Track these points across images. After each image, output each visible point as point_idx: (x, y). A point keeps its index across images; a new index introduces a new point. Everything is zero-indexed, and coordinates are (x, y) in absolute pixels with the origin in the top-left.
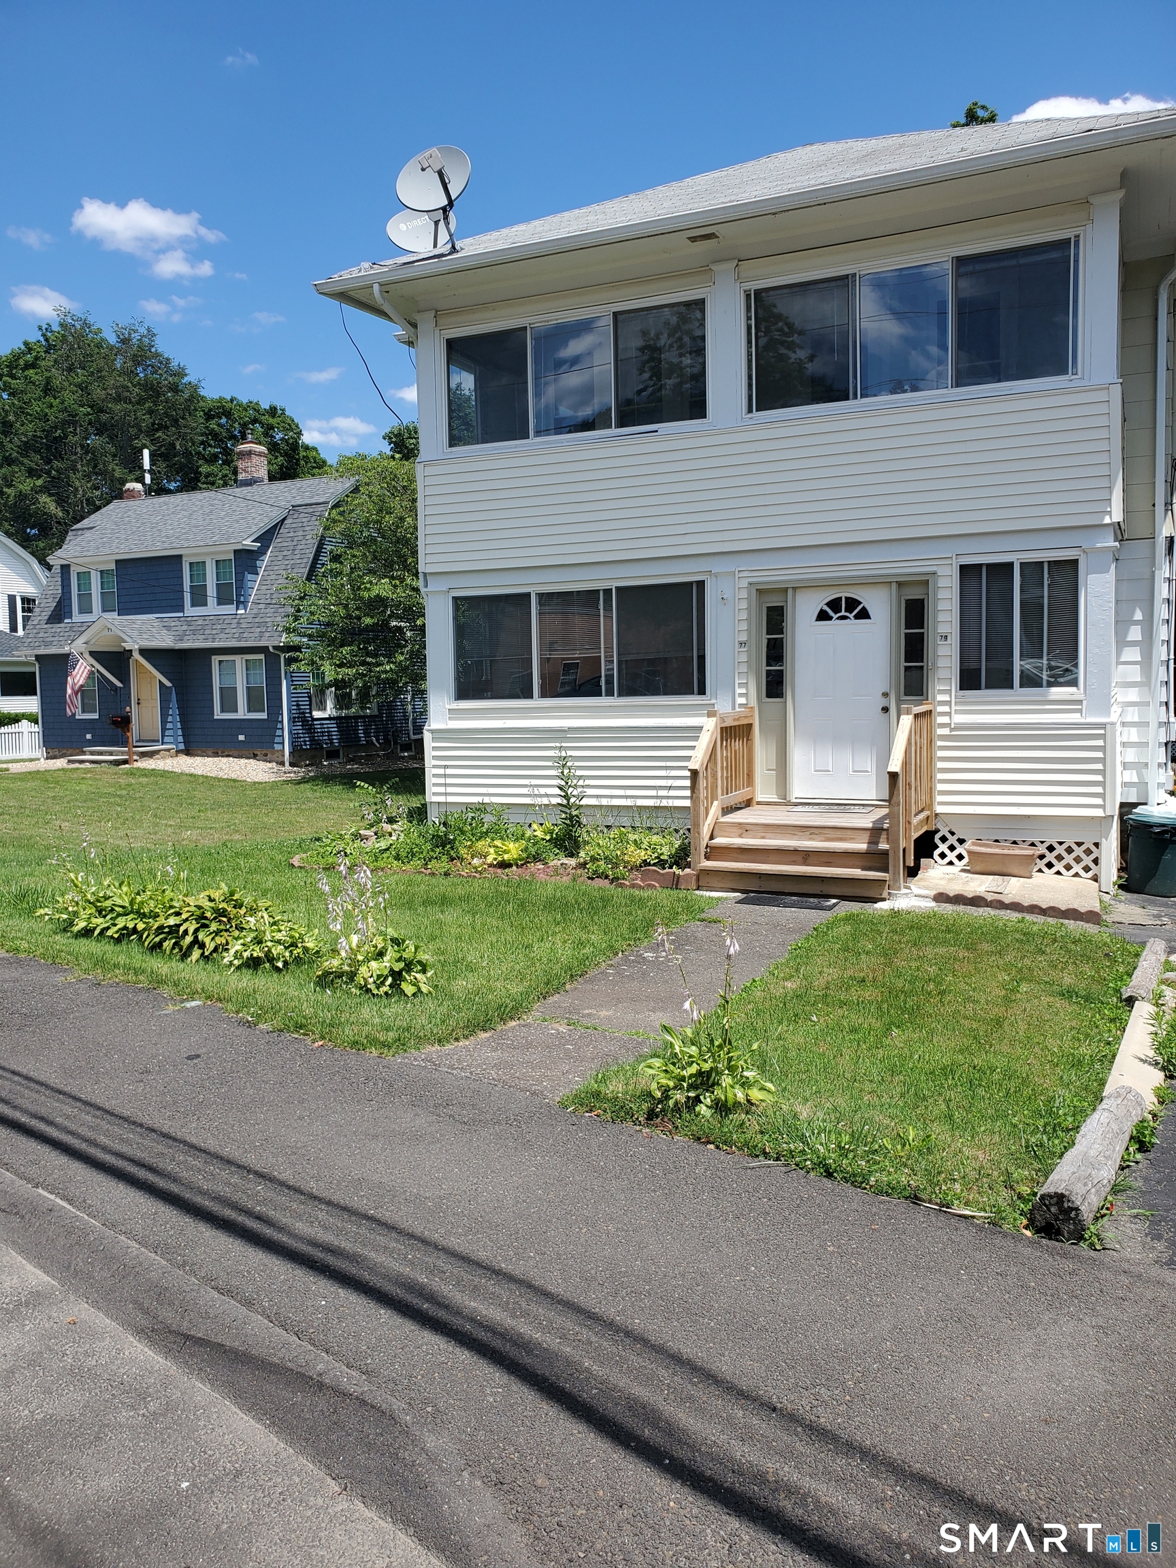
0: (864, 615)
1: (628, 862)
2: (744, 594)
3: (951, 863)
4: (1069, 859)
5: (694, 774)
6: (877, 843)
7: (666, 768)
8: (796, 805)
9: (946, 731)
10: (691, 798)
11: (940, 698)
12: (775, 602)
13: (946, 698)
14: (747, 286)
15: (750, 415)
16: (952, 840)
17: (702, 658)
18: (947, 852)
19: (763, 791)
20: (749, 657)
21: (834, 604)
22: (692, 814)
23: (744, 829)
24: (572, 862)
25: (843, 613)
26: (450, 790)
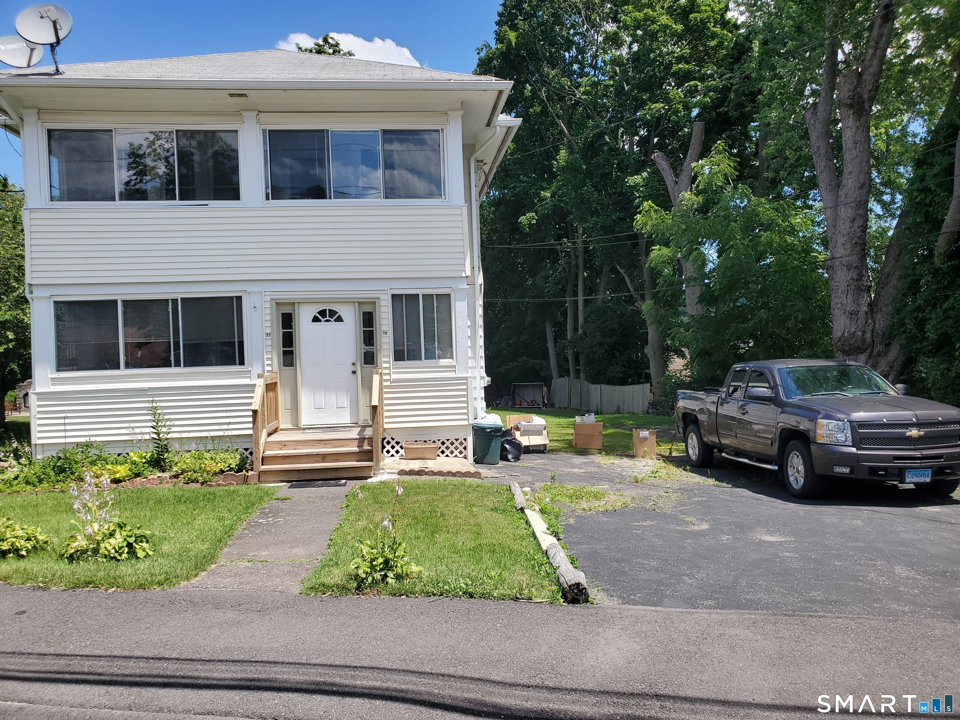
0: (339, 319)
1: (210, 471)
2: (268, 305)
3: (392, 456)
4: (452, 448)
5: (255, 412)
6: (362, 446)
7: (226, 411)
8: (304, 429)
9: (388, 383)
10: (253, 428)
11: (385, 365)
12: (287, 310)
13: (387, 365)
14: (264, 127)
15: (268, 201)
16: (393, 443)
17: (241, 344)
18: (390, 449)
19: (284, 422)
20: (273, 342)
21: (322, 313)
22: (254, 438)
23: (283, 444)
24: (167, 475)
25: (328, 318)
26: (68, 434)
